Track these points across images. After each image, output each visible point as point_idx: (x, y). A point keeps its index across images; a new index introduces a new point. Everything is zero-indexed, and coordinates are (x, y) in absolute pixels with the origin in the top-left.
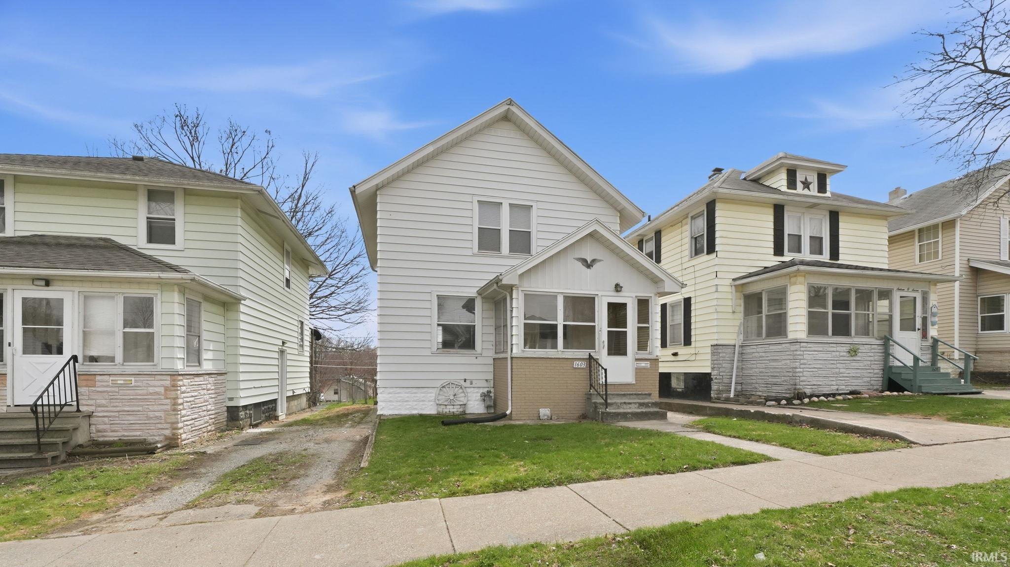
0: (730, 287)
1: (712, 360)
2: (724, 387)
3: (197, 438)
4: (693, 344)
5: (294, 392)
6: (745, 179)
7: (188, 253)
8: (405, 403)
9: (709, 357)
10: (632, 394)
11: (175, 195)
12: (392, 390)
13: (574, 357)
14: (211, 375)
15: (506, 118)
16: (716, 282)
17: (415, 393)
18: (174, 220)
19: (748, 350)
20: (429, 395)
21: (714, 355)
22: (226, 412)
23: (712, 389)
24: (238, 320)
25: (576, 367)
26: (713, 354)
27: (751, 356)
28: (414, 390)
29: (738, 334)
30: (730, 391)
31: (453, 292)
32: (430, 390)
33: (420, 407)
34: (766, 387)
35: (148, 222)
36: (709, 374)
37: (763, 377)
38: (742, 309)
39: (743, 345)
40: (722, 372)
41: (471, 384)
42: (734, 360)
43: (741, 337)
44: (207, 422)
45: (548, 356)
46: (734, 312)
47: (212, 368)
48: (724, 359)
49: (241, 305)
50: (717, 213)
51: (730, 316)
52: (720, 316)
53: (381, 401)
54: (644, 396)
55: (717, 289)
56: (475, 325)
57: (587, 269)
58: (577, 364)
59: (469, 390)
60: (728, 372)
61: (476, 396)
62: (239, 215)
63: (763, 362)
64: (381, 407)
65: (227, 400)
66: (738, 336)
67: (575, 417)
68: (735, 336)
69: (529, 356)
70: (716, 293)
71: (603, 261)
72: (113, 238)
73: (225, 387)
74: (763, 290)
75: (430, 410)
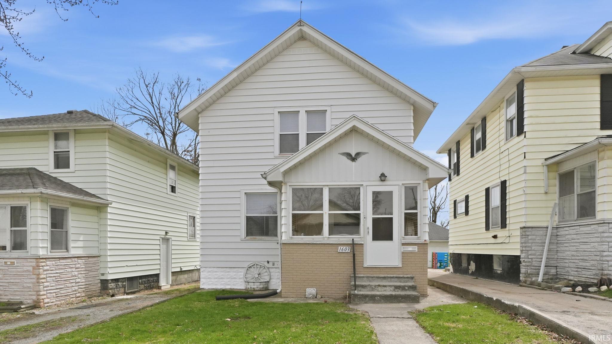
0: (542, 167)
1: (521, 243)
2: (534, 270)
3: (63, 302)
4: (508, 226)
5: (181, 269)
6: (574, 53)
7: (77, 174)
8: (221, 280)
9: (518, 239)
10: (393, 277)
11: (69, 134)
12: (210, 270)
13: (339, 243)
14: (80, 258)
15: (302, 37)
16: (525, 163)
17: (228, 272)
18: (69, 151)
19: (562, 232)
20: (240, 273)
21: (522, 238)
22: (100, 284)
23: (521, 272)
24: (106, 219)
25: (341, 251)
26: (522, 236)
27: (564, 239)
28: (228, 270)
29: (553, 215)
30: (539, 274)
31: (258, 189)
32: (240, 270)
33: (233, 284)
34: (577, 271)
35: (55, 155)
36: (519, 257)
37: (574, 261)
38: (557, 189)
39: (558, 226)
40: (531, 255)
41: (274, 265)
42: (545, 243)
43: (556, 218)
44: (75, 291)
45: (313, 242)
46: (546, 193)
47: (82, 253)
48: (535, 241)
49: (108, 208)
50: (526, 93)
51: (544, 197)
52: (529, 198)
53: (202, 278)
54: (406, 279)
55: (525, 170)
56: (277, 216)
57: (352, 162)
58: (340, 249)
59: (271, 270)
60: (539, 255)
61: (278, 275)
62: (107, 144)
63: (575, 244)
64: (203, 283)
65: (100, 275)
66: (551, 218)
67: (341, 297)
68: (548, 218)
69: (295, 242)
70: (525, 174)
71: (368, 153)
72: (36, 167)
73: (99, 266)
74: (575, 168)
75: (239, 285)
